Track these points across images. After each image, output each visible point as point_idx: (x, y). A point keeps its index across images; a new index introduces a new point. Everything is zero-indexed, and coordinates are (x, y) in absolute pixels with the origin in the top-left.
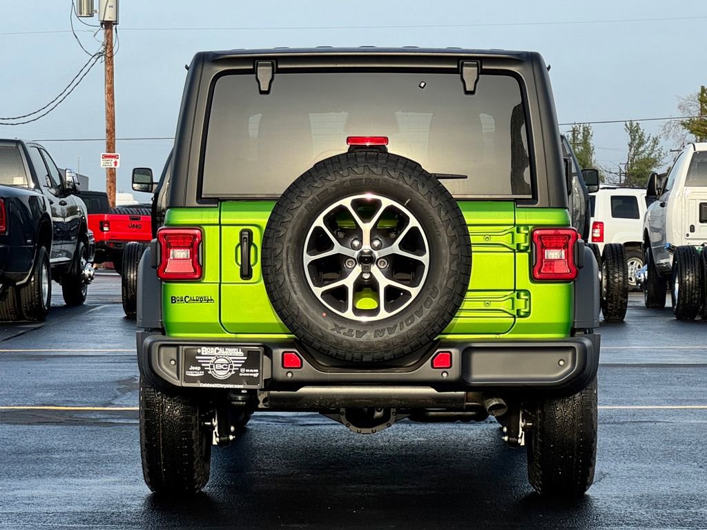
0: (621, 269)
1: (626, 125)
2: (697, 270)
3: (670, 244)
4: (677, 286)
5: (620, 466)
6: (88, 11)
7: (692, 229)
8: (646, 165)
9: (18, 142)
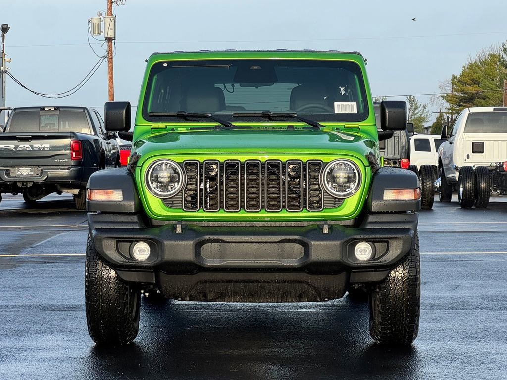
0: (430, 179)
1: (407, 98)
2: (473, 179)
3: (455, 166)
4: (462, 189)
5: (464, 282)
6: (98, 32)
7: (468, 157)
8: (419, 121)
9: (85, 108)
